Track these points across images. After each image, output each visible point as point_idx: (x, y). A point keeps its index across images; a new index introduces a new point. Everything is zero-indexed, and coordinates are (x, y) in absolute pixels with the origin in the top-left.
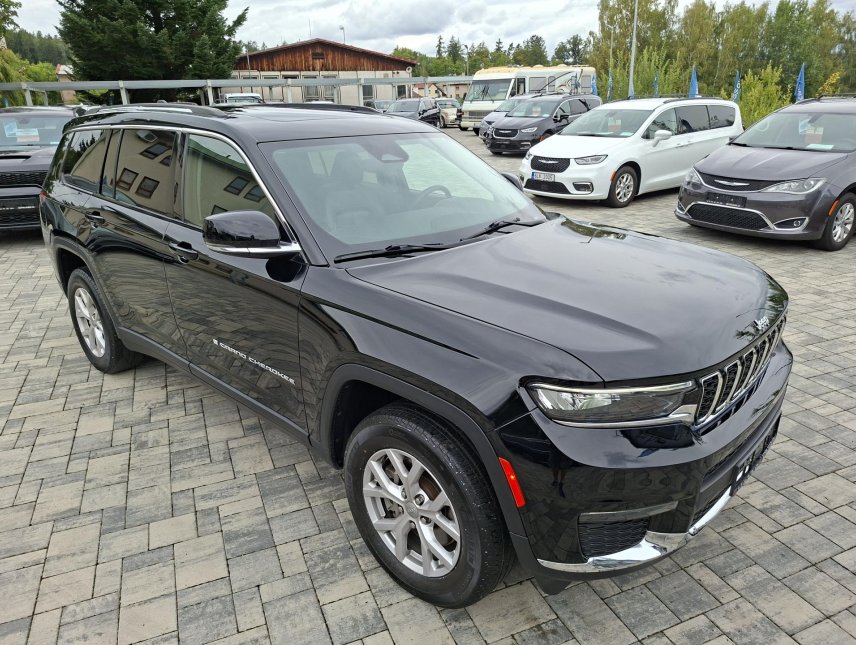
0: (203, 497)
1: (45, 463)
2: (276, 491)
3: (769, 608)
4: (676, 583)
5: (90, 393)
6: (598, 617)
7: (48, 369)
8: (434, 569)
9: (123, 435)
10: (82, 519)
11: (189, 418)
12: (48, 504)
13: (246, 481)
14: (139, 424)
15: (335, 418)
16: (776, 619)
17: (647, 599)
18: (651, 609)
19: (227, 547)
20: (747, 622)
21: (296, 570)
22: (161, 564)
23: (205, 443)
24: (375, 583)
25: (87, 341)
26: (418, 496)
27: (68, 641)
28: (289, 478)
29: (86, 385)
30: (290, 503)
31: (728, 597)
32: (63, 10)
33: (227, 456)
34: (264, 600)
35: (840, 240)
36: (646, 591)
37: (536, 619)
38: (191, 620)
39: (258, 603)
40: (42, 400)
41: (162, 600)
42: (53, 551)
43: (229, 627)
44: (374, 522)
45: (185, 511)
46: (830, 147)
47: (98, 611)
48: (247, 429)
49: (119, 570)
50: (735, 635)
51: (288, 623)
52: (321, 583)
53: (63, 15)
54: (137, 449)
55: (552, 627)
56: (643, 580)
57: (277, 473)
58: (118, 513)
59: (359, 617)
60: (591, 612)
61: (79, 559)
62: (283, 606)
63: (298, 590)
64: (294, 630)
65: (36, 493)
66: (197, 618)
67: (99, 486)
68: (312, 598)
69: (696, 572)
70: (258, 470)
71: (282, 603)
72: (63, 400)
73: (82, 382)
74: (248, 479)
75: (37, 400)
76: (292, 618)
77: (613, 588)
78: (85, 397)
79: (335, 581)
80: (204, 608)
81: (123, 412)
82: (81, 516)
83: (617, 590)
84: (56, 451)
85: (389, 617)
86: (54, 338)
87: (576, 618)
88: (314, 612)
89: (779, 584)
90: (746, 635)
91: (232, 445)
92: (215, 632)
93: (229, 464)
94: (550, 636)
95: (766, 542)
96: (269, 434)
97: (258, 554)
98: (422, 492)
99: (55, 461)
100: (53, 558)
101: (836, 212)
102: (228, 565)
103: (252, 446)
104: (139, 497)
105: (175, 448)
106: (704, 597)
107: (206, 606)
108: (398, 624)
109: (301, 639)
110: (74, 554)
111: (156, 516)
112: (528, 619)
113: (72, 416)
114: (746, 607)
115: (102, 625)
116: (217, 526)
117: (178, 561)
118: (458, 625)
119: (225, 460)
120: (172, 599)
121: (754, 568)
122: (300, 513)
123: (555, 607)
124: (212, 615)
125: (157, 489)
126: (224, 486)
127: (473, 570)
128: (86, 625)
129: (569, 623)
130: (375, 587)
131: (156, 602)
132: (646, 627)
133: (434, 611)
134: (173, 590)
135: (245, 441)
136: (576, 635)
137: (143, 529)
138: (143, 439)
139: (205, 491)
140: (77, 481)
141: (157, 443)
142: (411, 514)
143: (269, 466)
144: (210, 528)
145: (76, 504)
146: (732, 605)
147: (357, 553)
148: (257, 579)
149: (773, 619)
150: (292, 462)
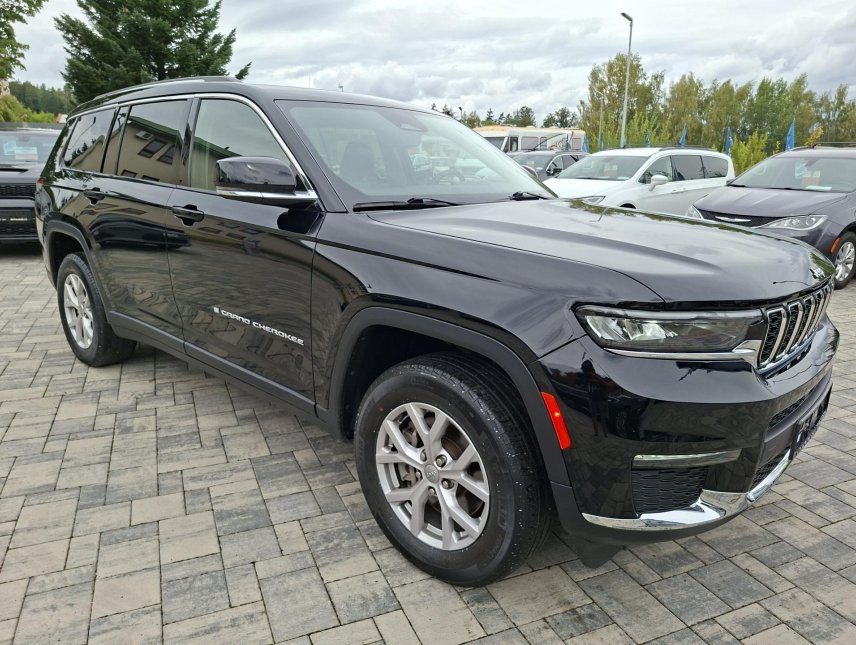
0: (193, 479)
1: (19, 443)
2: (272, 475)
3: (829, 598)
4: (722, 572)
5: (75, 383)
6: (639, 603)
7: (29, 362)
8: (456, 541)
9: (107, 421)
10: (57, 495)
11: (178, 407)
12: (20, 480)
13: (240, 465)
14: (124, 411)
15: (347, 379)
16: (838, 609)
17: (691, 586)
18: (697, 596)
19: (219, 525)
20: (807, 611)
21: (296, 548)
22: (143, 540)
23: (195, 430)
24: (385, 562)
25: (74, 333)
26: (440, 457)
27: (34, 611)
28: (287, 464)
29: (69, 376)
30: (288, 486)
31: (781, 587)
32: (70, 57)
33: (219, 442)
34: (260, 577)
35: (841, 279)
36: (689, 578)
37: (569, 603)
38: (177, 594)
39: (254, 579)
40: (22, 387)
41: (145, 574)
42: (22, 524)
43: (220, 601)
44: (386, 493)
45: (172, 490)
46: (829, 188)
47: (70, 582)
48: (241, 419)
49: (96, 543)
50: (795, 624)
51: (287, 600)
52: (324, 561)
53: (69, 61)
54: (120, 433)
55: (589, 611)
56: (684, 569)
57: (274, 459)
58: (97, 490)
59: (368, 595)
60: (630, 598)
61: (52, 532)
62: (282, 582)
63: (299, 568)
64: (294, 607)
65: (9, 469)
66: (184, 592)
67: (77, 465)
68: (315, 576)
69: (742, 561)
70: (254, 455)
71: (281, 580)
72: (43, 388)
73: (64, 373)
74: (241, 463)
75: (16, 388)
76: (292, 594)
77: (652, 575)
78: (67, 386)
79: (341, 560)
80: (192, 582)
81: (107, 400)
82: (56, 492)
83: (657, 577)
84: (32, 432)
85: (402, 597)
86: (37, 335)
87: (615, 603)
88: (317, 590)
89: (836, 575)
90: (807, 624)
91: (223, 433)
92: (204, 606)
93: (221, 449)
94: (588, 621)
95: (813, 535)
96: (265, 425)
97: (254, 532)
98: (444, 452)
99: (31, 441)
100: (22, 530)
101: (837, 250)
102: (219, 542)
103: (246, 434)
104: (122, 476)
105: (162, 434)
106: (755, 586)
107: (194, 580)
108: (413, 603)
109: (302, 616)
110: (46, 527)
111: (139, 494)
112: (560, 603)
113: (51, 403)
114: (803, 597)
115: (75, 596)
116: (208, 505)
117: (162, 537)
118: (481, 606)
119: (217, 446)
120: (156, 573)
121: (805, 560)
122: (300, 495)
123: (589, 591)
124: (200, 590)
125: (141, 471)
126: (215, 469)
127: (503, 533)
128: (55, 596)
129: (607, 608)
130: (386, 567)
131: (136, 577)
132: (694, 614)
133: (453, 592)
134: (157, 564)
135: (239, 429)
136: (617, 620)
137: (124, 506)
138: (128, 424)
139: (196, 473)
140: (54, 459)
141: (143, 429)
142: (431, 479)
143: (265, 452)
144: (199, 507)
145: (51, 480)
146: (788, 595)
147: (364, 534)
148: (253, 556)
149: (835, 608)
150: (289, 449)
